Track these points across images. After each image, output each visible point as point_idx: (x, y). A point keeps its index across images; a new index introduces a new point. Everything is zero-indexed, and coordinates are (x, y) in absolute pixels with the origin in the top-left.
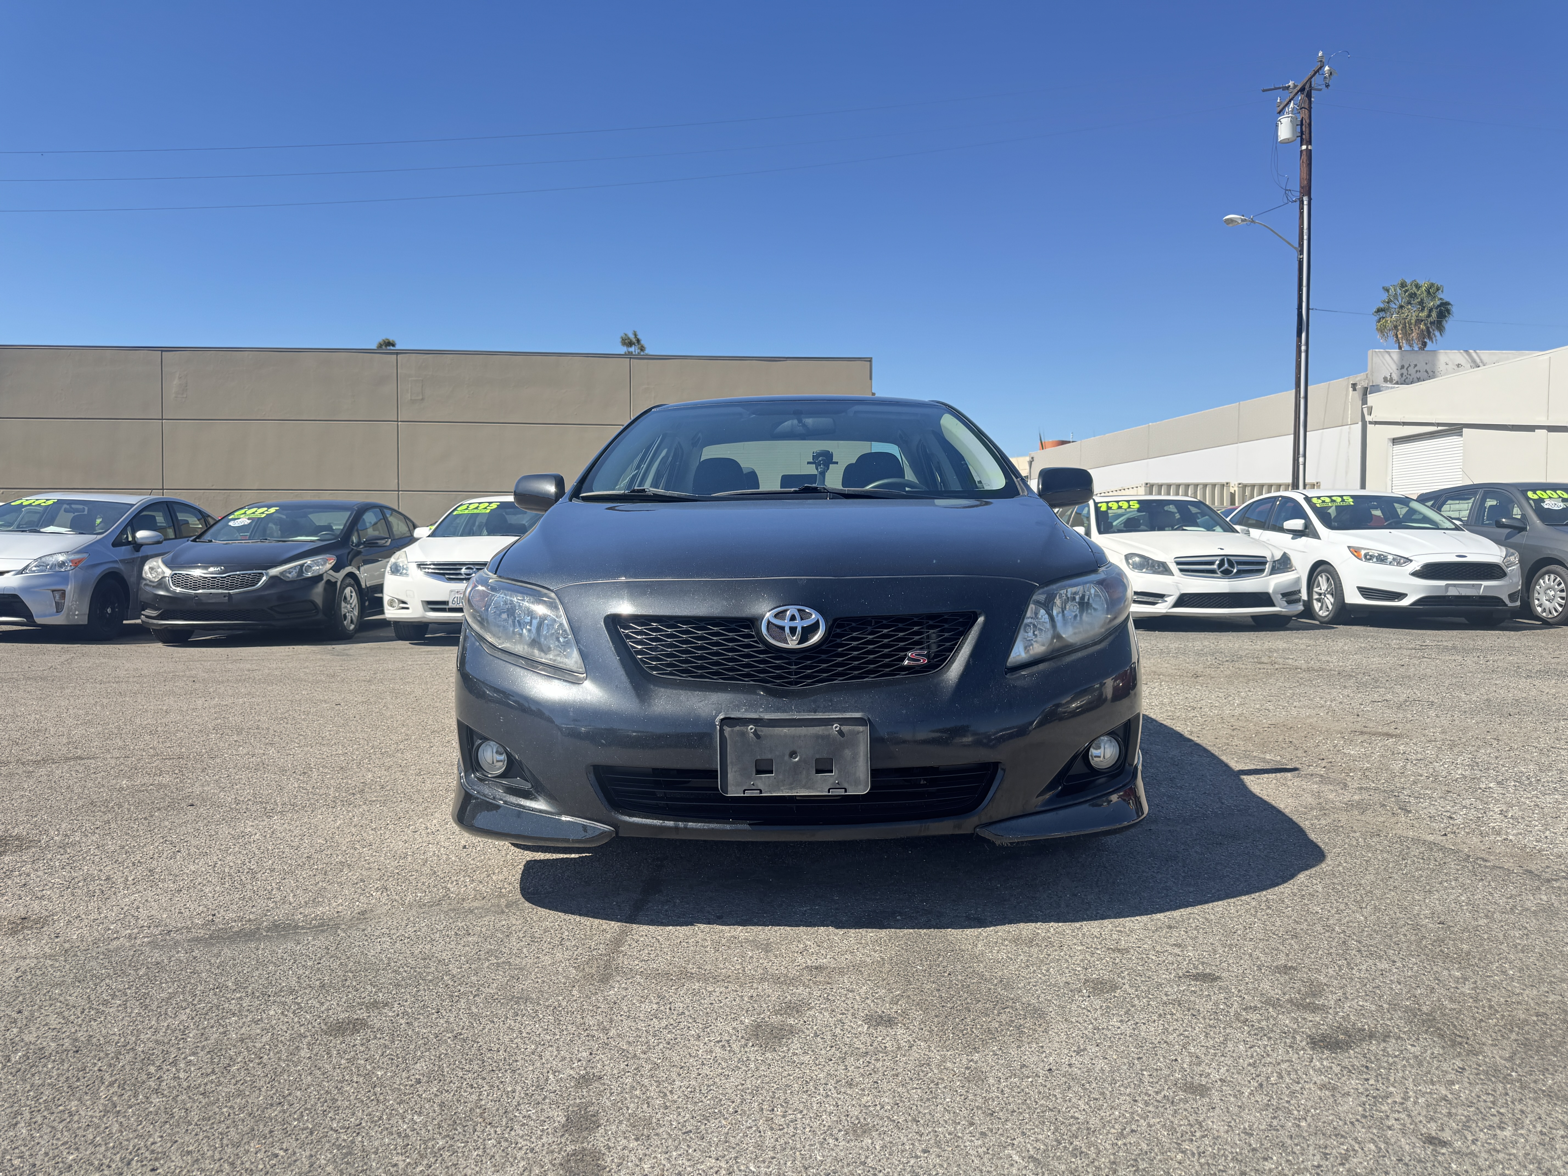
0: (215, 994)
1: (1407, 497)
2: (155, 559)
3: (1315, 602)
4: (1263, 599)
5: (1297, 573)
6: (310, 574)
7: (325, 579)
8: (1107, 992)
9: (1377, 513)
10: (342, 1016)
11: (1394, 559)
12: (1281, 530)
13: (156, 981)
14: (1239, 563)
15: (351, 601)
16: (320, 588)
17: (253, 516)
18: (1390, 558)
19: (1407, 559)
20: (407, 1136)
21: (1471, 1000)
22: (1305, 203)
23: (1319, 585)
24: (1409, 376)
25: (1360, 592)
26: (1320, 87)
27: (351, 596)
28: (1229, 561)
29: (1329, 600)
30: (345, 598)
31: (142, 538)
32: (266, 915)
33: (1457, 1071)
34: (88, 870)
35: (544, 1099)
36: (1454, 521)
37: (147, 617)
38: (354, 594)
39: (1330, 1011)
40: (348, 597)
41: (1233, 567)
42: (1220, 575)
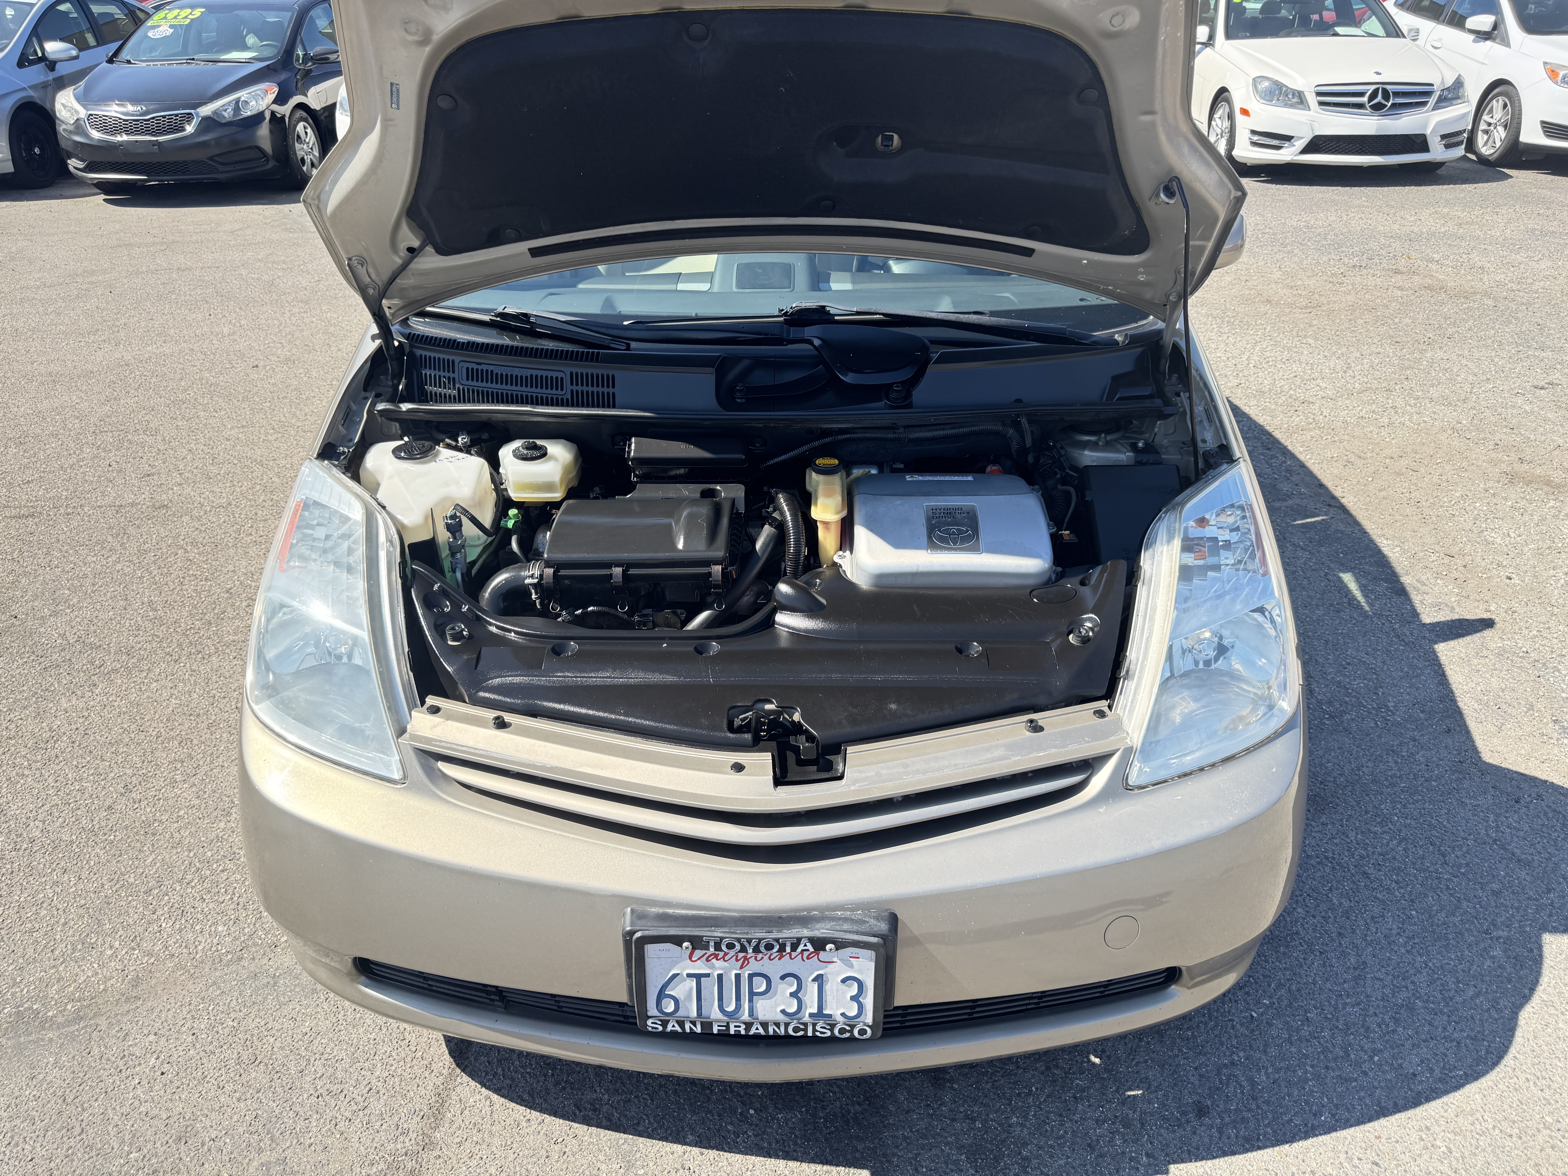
2: (67, 89)
5: (1466, 102)
6: (249, 113)
7: (269, 114)
12: (1462, 27)
14: (1397, 94)
15: (307, 140)
16: (263, 129)
17: (175, 22)
23: (1491, 111)
25: (1543, 127)
27: (306, 133)
28: (1385, 92)
30: (299, 137)
31: (54, 52)
37: (75, 168)
38: (309, 130)
40: (302, 135)
41: (1387, 100)
42: (1369, 111)
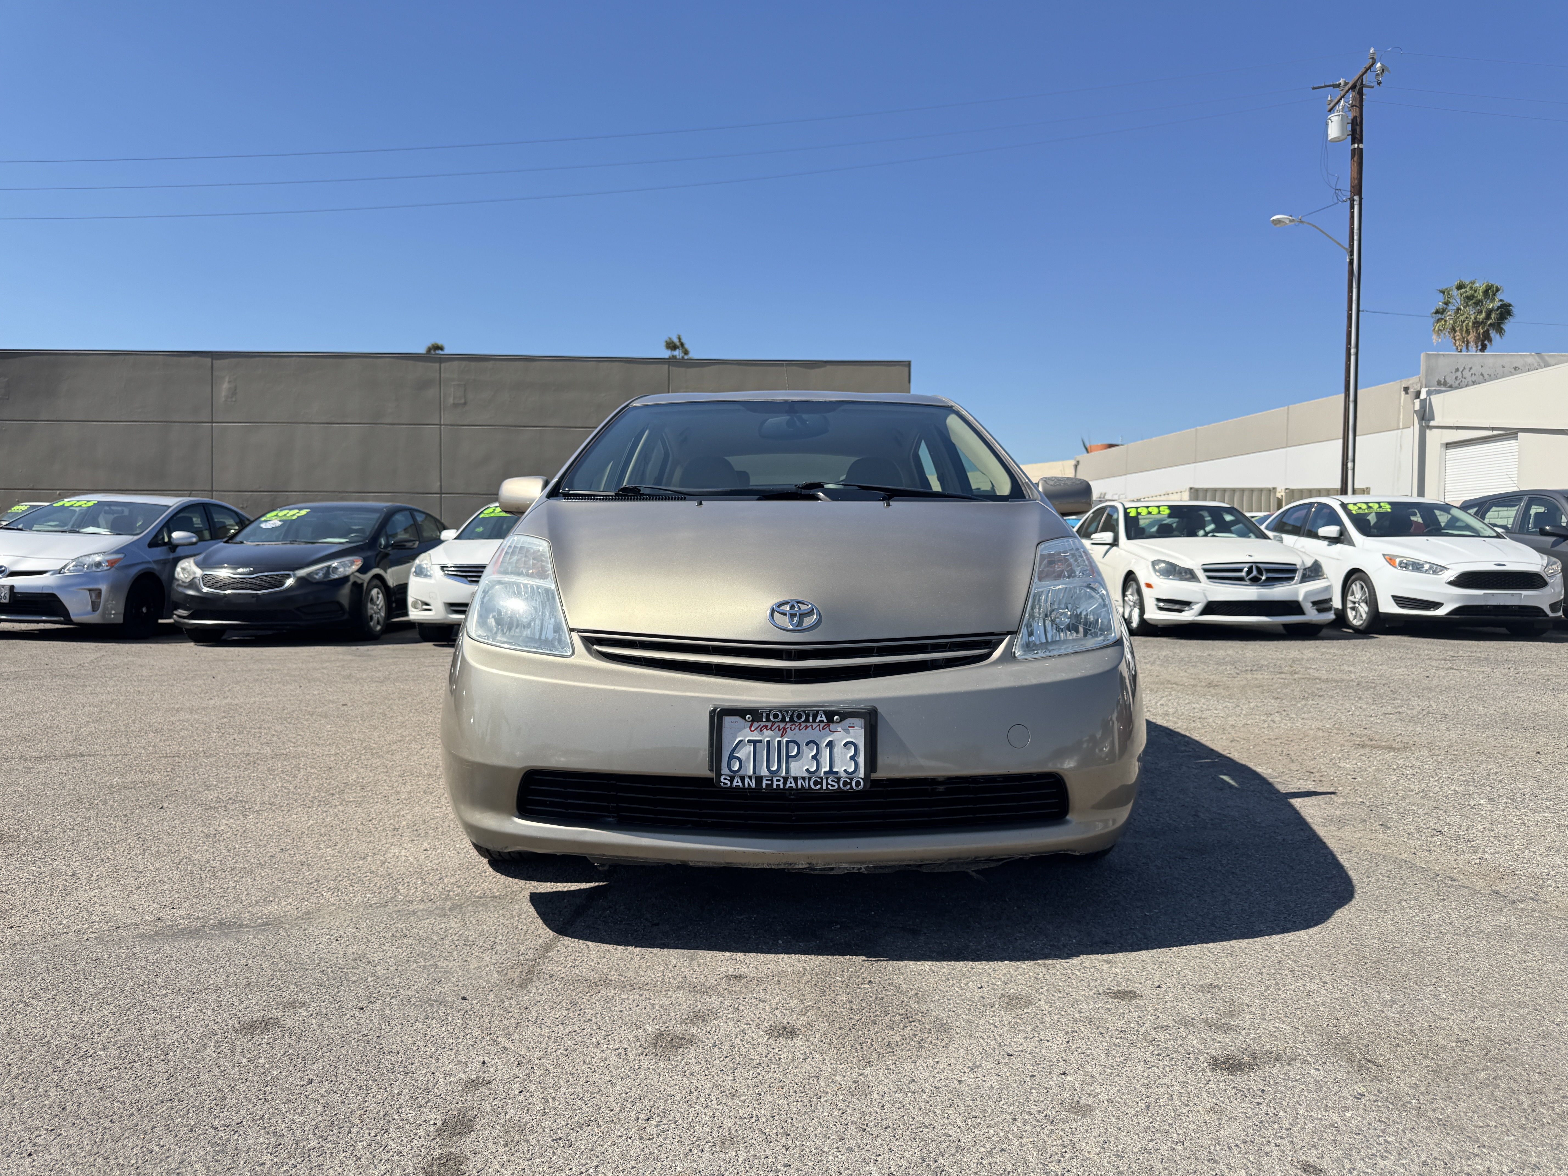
0: (142, 991)
1: (1447, 504)
2: (188, 560)
3: (1349, 611)
4: (1293, 607)
5: (1329, 581)
6: (336, 576)
7: (352, 579)
8: (1020, 1008)
9: (1417, 519)
10: (258, 1015)
11: (1430, 568)
12: (1316, 536)
13: (91, 975)
14: (1268, 571)
15: (378, 603)
16: (346, 590)
17: (284, 518)
18: (1427, 566)
19: (1443, 567)
20: (282, 1136)
21: (1393, 1024)
22: (1356, 203)
23: (1353, 594)
24: (1463, 380)
25: (1395, 600)
26: (1372, 85)
27: (378, 598)
28: (1259, 569)
29: (1364, 609)
30: (372, 599)
31: (178, 539)
32: (215, 913)
33: (1355, 1097)
34: (58, 865)
35: (426, 1103)
36: (1496, 529)
37: (179, 616)
38: (381, 596)
39: (1243, 1032)
40: (375, 598)
41: (1262, 575)
42: (1248, 583)
